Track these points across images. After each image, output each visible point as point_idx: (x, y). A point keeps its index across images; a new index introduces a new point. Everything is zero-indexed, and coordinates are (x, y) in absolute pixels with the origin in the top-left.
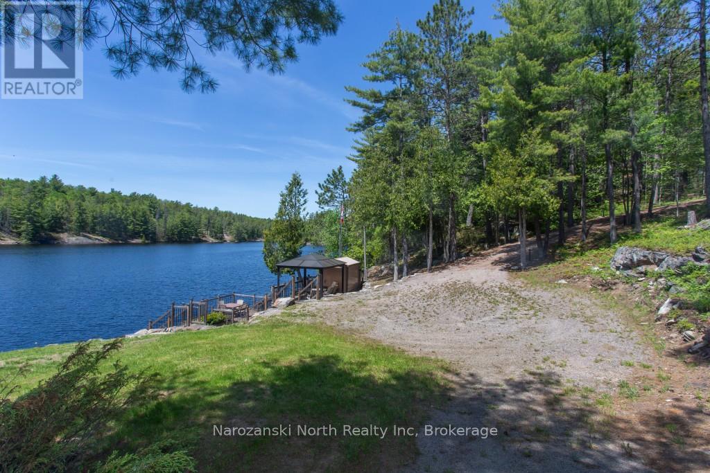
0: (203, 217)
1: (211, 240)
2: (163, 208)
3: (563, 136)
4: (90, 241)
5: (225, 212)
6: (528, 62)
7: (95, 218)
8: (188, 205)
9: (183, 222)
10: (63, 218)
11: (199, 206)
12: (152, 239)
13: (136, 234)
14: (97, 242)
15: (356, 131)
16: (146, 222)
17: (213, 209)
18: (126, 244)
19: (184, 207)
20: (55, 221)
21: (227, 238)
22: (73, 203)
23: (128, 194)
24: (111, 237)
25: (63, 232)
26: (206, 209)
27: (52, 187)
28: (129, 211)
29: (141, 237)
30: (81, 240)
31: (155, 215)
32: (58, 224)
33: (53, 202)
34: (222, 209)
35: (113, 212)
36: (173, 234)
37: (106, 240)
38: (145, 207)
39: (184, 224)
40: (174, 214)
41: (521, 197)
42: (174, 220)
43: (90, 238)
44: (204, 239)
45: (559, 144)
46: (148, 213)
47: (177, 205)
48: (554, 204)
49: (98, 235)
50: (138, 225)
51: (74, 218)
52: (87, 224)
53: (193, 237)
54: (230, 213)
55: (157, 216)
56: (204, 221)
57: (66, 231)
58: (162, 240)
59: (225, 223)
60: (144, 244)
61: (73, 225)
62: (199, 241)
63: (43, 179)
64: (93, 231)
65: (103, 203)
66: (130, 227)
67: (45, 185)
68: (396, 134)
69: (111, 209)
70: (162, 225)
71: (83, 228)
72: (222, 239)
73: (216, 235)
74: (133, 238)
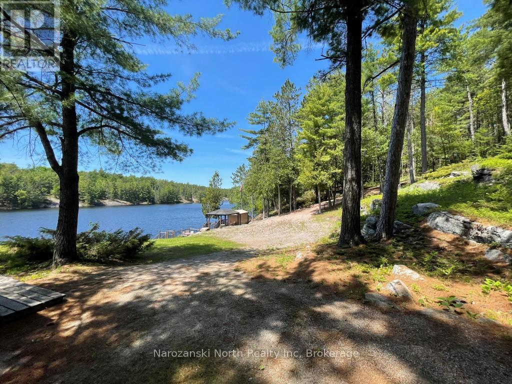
0: (181, 188)
1: (185, 201)
2: (158, 184)
3: (332, 152)
4: (120, 204)
5: (194, 185)
6: (316, 118)
7: (122, 191)
8: (172, 182)
9: (169, 192)
10: (105, 191)
11: (178, 182)
12: (152, 202)
13: (144, 199)
14: (123, 204)
15: (245, 149)
16: (149, 193)
17: (186, 183)
18: (138, 204)
19: (169, 183)
20: (102, 194)
21: (194, 200)
22: (110, 183)
23: (139, 177)
24: (131, 202)
25: (106, 200)
26: (182, 184)
27: (99, 174)
28: (140, 186)
29: (147, 201)
30: (115, 203)
31: (154, 188)
32: (103, 195)
33: (101, 183)
34: (191, 183)
35: (132, 187)
36: (164, 199)
37: (128, 203)
38: (148, 184)
39: (170, 193)
40: (164, 187)
41: (314, 180)
42: (164, 191)
43: (120, 202)
44: (181, 201)
45: (332, 155)
46: (150, 187)
47: (166, 182)
48: (330, 183)
49: (124, 200)
50: (145, 194)
51: (111, 191)
52: (118, 194)
53: (175, 200)
54: (196, 186)
55: (155, 189)
56: (181, 191)
57: (108, 198)
58: (158, 202)
59: (193, 191)
60: (148, 204)
61: (111, 195)
62: (178, 202)
63: (95, 171)
64: (121, 198)
65: (126, 182)
66: (141, 195)
67: (96, 174)
68: (262, 151)
69: (130, 186)
70: (158, 193)
71: (116, 196)
72: (191, 200)
73: (188, 199)
74: (143, 201)
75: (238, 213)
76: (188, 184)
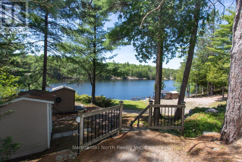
0: (164, 71)
1: (166, 79)
2: (152, 69)
7: (135, 72)
10: (129, 73)
12: (148, 78)
13: (144, 77)
14: (135, 79)
16: (147, 73)
17: (167, 68)
18: (142, 79)
21: (171, 78)
22: (131, 69)
24: (139, 77)
25: (129, 76)
28: (143, 70)
29: (146, 78)
30: (132, 78)
36: (154, 77)
37: (137, 78)
38: (147, 69)
40: (155, 71)
42: (154, 73)
46: (148, 71)
50: (145, 74)
51: (131, 73)
54: (173, 70)
55: (150, 72)
58: (151, 79)
59: (171, 73)
61: (131, 75)
63: (126, 63)
64: (135, 76)
65: (137, 68)
66: (143, 75)
67: (126, 65)
69: (139, 70)
70: (151, 74)
71: (132, 75)
72: (169, 78)
73: (167, 77)
74: (144, 78)
75: (171, 93)
76: (168, 68)
